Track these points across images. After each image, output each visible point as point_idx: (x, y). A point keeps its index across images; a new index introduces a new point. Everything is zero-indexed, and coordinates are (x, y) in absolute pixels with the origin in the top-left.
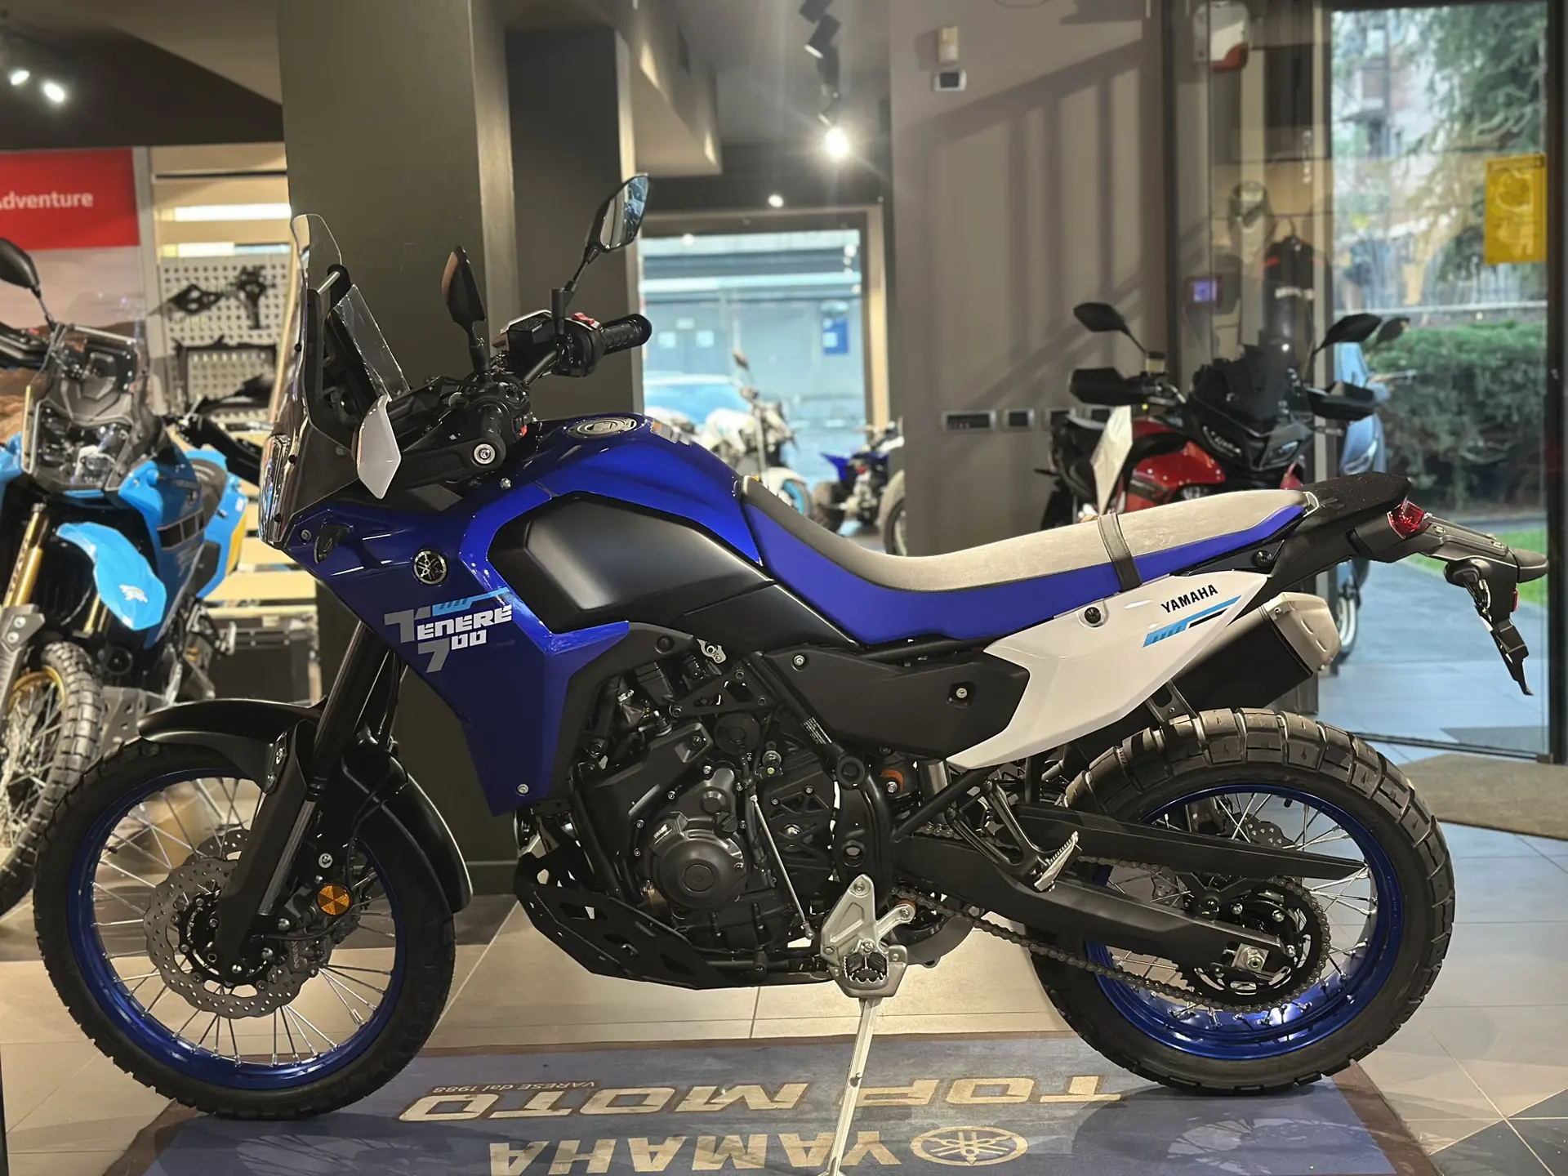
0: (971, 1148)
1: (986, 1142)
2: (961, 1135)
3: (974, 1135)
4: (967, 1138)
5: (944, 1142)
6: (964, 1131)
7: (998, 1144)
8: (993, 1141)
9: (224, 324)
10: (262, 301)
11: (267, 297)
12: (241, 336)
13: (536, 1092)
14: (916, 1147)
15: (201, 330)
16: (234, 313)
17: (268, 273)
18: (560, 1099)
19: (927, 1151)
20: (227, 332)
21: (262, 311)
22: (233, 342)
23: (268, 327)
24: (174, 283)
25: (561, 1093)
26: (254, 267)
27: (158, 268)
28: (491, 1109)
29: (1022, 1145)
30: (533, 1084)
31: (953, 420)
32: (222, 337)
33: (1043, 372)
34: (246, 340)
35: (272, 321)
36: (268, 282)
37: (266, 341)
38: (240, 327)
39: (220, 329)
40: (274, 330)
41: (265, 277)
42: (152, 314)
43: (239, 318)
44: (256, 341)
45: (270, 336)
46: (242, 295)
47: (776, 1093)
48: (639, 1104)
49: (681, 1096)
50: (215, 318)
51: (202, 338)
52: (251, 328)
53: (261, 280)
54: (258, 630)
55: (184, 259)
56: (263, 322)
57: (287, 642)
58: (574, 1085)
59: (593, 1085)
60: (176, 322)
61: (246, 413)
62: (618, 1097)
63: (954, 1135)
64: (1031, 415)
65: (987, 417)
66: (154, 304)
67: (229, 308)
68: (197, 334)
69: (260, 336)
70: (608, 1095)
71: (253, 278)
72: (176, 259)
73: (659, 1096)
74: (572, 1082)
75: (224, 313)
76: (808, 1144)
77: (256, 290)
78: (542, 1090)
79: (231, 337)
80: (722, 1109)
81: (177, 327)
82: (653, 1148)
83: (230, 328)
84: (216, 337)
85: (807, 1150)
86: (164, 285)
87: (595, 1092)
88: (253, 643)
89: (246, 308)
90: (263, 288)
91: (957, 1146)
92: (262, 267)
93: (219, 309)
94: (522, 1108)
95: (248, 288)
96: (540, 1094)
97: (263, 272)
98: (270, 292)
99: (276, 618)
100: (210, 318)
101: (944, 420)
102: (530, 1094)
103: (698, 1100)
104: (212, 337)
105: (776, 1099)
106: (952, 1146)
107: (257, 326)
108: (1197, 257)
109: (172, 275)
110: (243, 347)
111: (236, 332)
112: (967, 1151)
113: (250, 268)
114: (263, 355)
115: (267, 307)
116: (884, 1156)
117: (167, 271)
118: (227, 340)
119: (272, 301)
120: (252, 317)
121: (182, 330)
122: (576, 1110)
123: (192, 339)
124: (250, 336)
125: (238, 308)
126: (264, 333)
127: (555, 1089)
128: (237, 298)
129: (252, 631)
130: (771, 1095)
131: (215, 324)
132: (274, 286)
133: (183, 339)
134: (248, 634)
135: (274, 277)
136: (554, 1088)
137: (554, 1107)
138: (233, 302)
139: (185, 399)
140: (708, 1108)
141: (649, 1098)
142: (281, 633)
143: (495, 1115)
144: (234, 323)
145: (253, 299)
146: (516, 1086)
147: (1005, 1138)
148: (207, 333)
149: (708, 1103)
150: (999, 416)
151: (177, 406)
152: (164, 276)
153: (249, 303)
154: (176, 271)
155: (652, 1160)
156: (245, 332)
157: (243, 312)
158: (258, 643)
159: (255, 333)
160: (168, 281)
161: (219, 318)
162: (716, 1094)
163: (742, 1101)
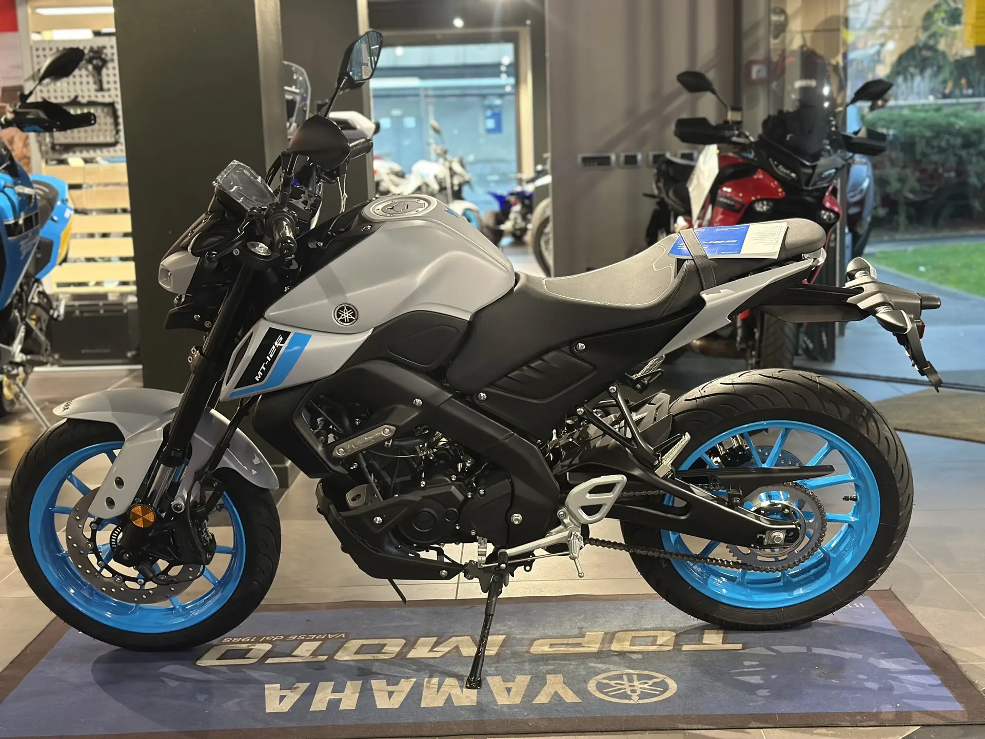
0: (634, 688)
1: (646, 683)
2: (625, 677)
3: (635, 677)
4: (631, 680)
5: (612, 683)
6: (627, 674)
7: (655, 684)
8: (650, 682)
9: (78, 87)
10: (104, 71)
11: (108, 69)
12: (89, 96)
13: (302, 641)
14: (591, 686)
15: (62, 91)
16: (85, 79)
17: (108, 51)
18: (320, 645)
19: (601, 691)
20: (80, 93)
21: (105, 79)
22: (84, 101)
23: (109, 90)
24: (42, 58)
25: (319, 643)
26: (99, 48)
27: (31, 48)
28: (268, 655)
29: (673, 686)
30: (299, 635)
31: (586, 160)
32: (76, 97)
33: (648, 127)
34: (93, 99)
35: (112, 86)
36: (109, 57)
37: (107, 100)
38: (89, 90)
39: (75, 91)
40: (113, 92)
41: (106, 55)
42: (27, 80)
43: (88, 83)
44: (100, 100)
45: (110, 96)
46: (90, 67)
48: (379, 652)
49: (411, 644)
50: (71, 83)
51: (63, 97)
52: (97, 91)
53: (103, 56)
54: (106, 302)
55: (49, 42)
56: (105, 86)
57: (125, 311)
58: (329, 636)
59: (344, 636)
60: (44, 86)
61: (95, 151)
62: (363, 645)
63: (620, 677)
64: (639, 157)
65: (608, 158)
66: (29, 73)
67: (81, 76)
68: (59, 94)
69: (103, 96)
70: (355, 644)
71: (97, 55)
72: (43, 41)
73: (393, 647)
74: (328, 634)
75: (78, 79)
76: (509, 685)
77: (100, 63)
78: (305, 640)
79: (83, 97)
80: (443, 656)
81: (44, 89)
82: (391, 688)
83: (82, 91)
84: (72, 97)
85: (509, 690)
86: (35, 59)
87: (345, 643)
88: (102, 311)
89: (93, 76)
90: (105, 62)
91: (623, 687)
92: (104, 47)
93: (74, 76)
94: (290, 655)
95: (95, 62)
96: (304, 643)
97: (105, 51)
98: (110, 65)
99: (118, 294)
100: (68, 83)
101: (579, 161)
102: (297, 642)
103: (423, 648)
104: (69, 97)
106: (619, 687)
107: (101, 89)
108: (755, 47)
109: (41, 53)
110: (91, 104)
111: (86, 94)
112: (634, 691)
113: (95, 47)
114: (106, 110)
115: (108, 75)
116: (570, 697)
117: (37, 50)
118: (80, 99)
119: (111, 72)
120: (98, 82)
121: (48, 91)
122: (331, 657)
123: (56, 98)
124: (96, 96)
125: (87, 76)
126: (106, 94)
127: (315, 640)
128: (87, 69)
129: (101, 303)
131: (72, 87)
132: (112, 60)
133: (49, 98)
134: (98, 305)
135: (113, 54)
136: (315, 637)
137: (314, 654)
138: (84, 72)
139: (51, 140)
140: (431, 655)
141: (385, 648)
142: (121, 304)
143: (269, 661)
144: (85, 87)
145: (98, 70)
146: (286, 637)
147: (660, 680)
148: (66, 94)
149: (431, 651)
150: (618, 157)
151: (46, 145)
152: (35, 53)
153: (95, 73)
154: (44, 49)
155: (390, 698)
156: (93, 93)
157: (91, 79)
158: (105, 311)
159: (100, 94)
160: (38, 56)
161: (75, 83)
162: (436, 644)
163: (457, 647)
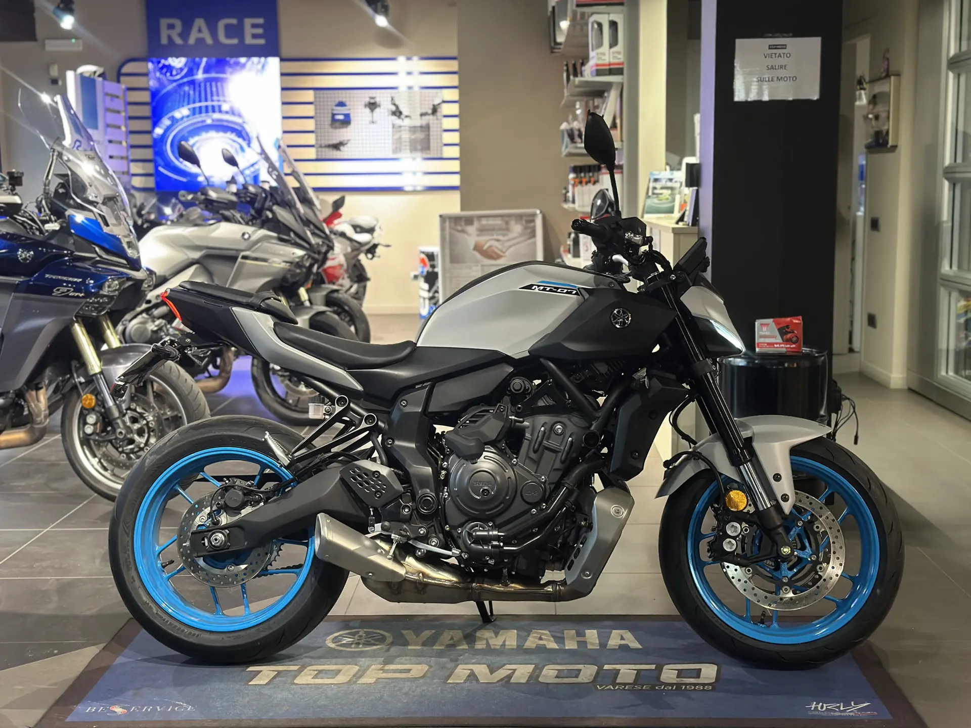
28: (658, 672)
30: (642, 689)
47: (469, 676)
49: (534, 677)
59: (598, 687)
80: (504, 665)
103: (522, 672)
105: (469, 671)
106: (370, 640)
130: (472, 676)
140: (511, 667)
141: (555, 675)
146: (654, 688)
149: (515, 670)
162: (510, 676)
163: (492, 672)
